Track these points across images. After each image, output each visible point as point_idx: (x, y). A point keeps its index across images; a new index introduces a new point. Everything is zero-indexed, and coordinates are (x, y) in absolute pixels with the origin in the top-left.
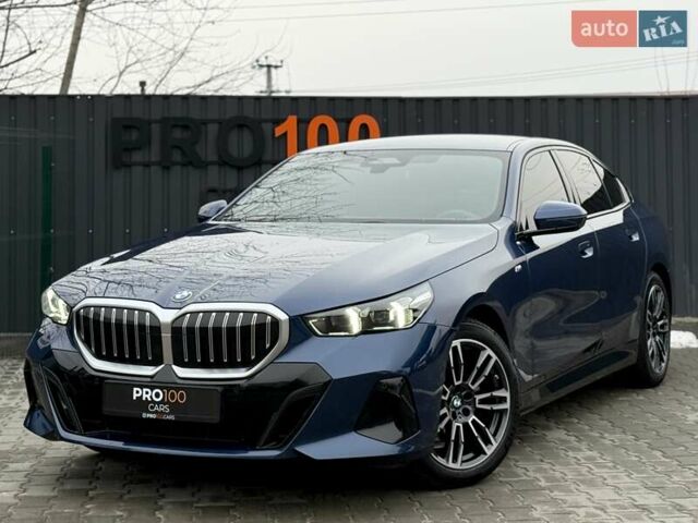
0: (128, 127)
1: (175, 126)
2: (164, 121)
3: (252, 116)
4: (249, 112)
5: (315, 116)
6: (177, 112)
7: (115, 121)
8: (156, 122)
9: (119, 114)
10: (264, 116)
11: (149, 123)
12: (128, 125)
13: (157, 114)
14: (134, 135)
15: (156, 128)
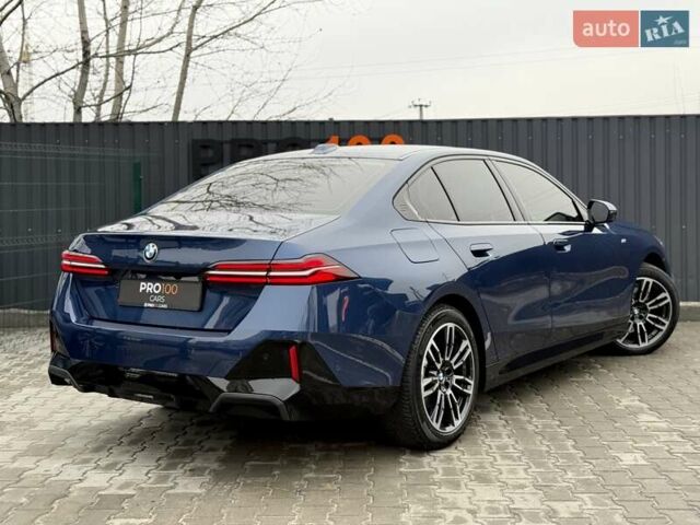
0: (205, 147)
1: (240, 146)
2: (233, 142)
3: (303, 137)
4: (301, 135)
5: (354, 135)
6: (243, 135)
7: (195, 142)
8: (226, 142)
9: (198, 136)
10: (312, 138)
11: (222, 143)
12: (205, 145)
13: (228, 137)
14: (210, 153)
15: (227, 148)
